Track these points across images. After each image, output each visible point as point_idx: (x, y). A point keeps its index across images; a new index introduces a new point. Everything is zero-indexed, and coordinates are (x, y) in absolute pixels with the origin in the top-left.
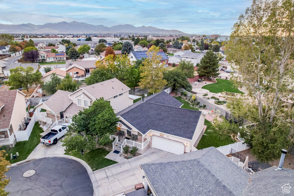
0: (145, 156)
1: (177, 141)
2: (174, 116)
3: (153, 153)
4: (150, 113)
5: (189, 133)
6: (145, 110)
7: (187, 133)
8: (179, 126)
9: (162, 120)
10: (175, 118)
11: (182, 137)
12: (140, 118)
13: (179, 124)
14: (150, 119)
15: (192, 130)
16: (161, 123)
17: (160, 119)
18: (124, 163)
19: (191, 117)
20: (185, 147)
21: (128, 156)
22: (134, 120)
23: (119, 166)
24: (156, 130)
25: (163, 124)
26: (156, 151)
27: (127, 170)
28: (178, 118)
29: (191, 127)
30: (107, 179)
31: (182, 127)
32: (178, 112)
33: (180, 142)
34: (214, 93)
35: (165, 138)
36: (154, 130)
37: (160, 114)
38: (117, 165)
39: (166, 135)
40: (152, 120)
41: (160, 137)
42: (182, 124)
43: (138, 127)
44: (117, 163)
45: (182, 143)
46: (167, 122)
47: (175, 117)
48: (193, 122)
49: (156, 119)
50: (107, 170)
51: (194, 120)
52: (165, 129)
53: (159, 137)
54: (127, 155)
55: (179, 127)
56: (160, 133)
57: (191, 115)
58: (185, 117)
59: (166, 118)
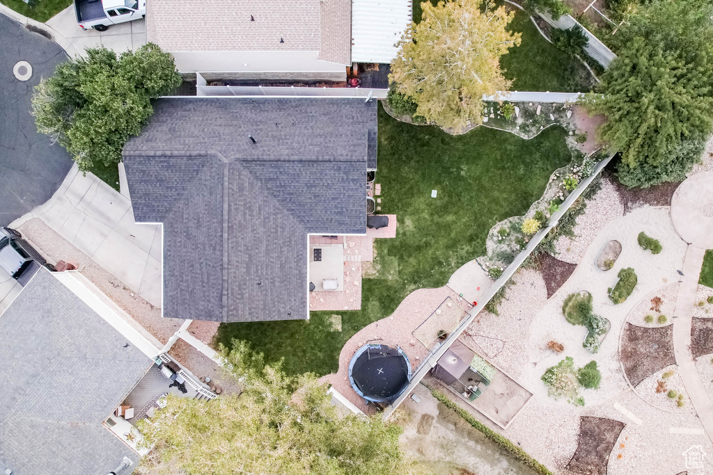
2: (202, 260)
5: (174, 308)
7: (174, 303)
9: (188, 236)
10: (198, 265)
11: (164, 296)
13: (187, 281)
14: (183, 209)
15: (181, 312)
17: (187, 232)
18: (122, 202)
22: (145, 181)
25: (179, 244)
28: (199, 272)
30: (78, 202)
32: (213, 267)
37: (199, 225)
38: (113, 194)
40: (183, 213)
43: (140, 201)
47: (201, 263)
48: (197, 309)
50: (95, 186)
52: (170, 255)
55: (181, 283)
57: (212, 300)
58: (204, 287)
59: (193, 245)
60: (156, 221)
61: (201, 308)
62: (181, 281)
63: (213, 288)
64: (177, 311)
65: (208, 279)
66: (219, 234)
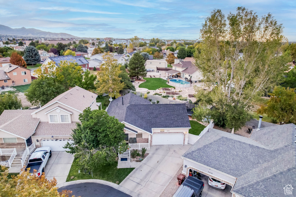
0: (153, 154)
1: (178, 133)
2: (165, 112)
3: (157, 149)
4: (142, 114)
5: (186, 123)
6: (135, 112)
7: (184, 123)
8: (174, 119)
9: (156, 117)
10: (167, 113)
14: (146, 119)
15: (187, 120)
16: (158, 121)
19: (179, 109)
20: (185, 135)
21: (138, 159)
23: (138, 170)
24: (157, 127)
25: (160, 121)
26: (158, 147)
27: (150, 171)
28: (170, 113)
29: (184, 118)
30: (140, 186)
31: (178, 120)
32: (167, 108)
33: (180, 132)
35: (166, 133)
36: (155, 127)
37: (152, 113)
38: (136, 170)
39: (166, 130)
40: (148, 119)
41: (162, 133)
42: (176, 117)
43: (143, 128)
44: (134, 168)
45: (182, 132)
46: (162, 118)
48: (183, 113)
49: (151, 118)
50: (131, 178)
51: (184, 111)
52: (165, 125)
53: (160, 133)
54: (137, 159)
55: (175, 120)
56: (161, 129)
57: (179, 108)
58: (175, 111)
59: (160, 115)
61: (183, 112)
62: (174, 120)
63: (174, 107)
64: (186, 121)
65: (172, 109)
66: (155, 106)
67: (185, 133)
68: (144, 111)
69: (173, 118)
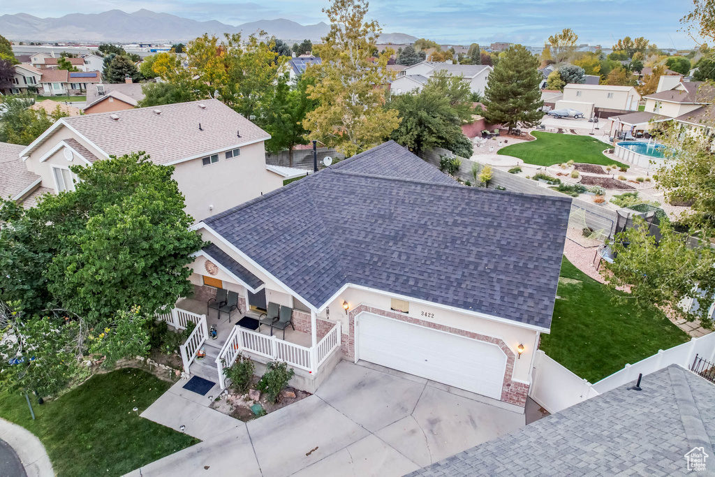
0: (326, 403)
1: (474, 336)
2: (450, 221)
3: (360, 385)
4: (344, 213)
5: (531, 296)
6: (323, 200)
7: (521, 293)
8: (476, 265)
9: (396, 239)
10: (456, 230)
11: (499, 315)
12: (302, 234)
13: (479, 256)
14: (347, 239)
15: (543, 280)
16: (395, 255)
17: (389, 238)
19: (528, 222)
20: (511, 360)
21: (251, 403)
22: (270, 241)
24: (375, 286)
25: (404, 257)
26: (375, 374)
28: (469, 229)
29: (536, 267)
31: (495, 270)
32: (467, 204)
33: (487, 338)
34: (539, 167)
35: (417, 321)
36: (366, 283)
37: (390, 217)
39: (417, 307)
40: (353, 241)
41: (394, 316)
42: (491, 255)
43: (291, 273)
45: (497, 341)
46: (419, 248)
47: (455, 223)
48: (540, 245)
49: (370, 236)
51: (545, 235)
52: (417, 281)
53: (389, 315)
54: (246, 400)
55: (480, 268)
56: (393, 299)
57: (528, 214)
58: (499, 225)
59: (416, 232)
60: (339, 286)
61: (539, 236)
62: (475, 269)
63: (505, 209)
64: (539, 289)
65: (486, 216)
66: (419, 187)
67: (514, 348)
68: (361, 202)
69: (472, 259)
